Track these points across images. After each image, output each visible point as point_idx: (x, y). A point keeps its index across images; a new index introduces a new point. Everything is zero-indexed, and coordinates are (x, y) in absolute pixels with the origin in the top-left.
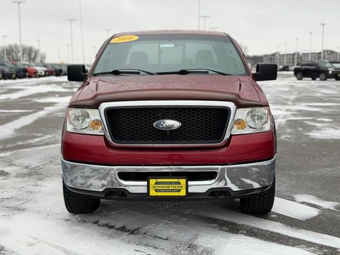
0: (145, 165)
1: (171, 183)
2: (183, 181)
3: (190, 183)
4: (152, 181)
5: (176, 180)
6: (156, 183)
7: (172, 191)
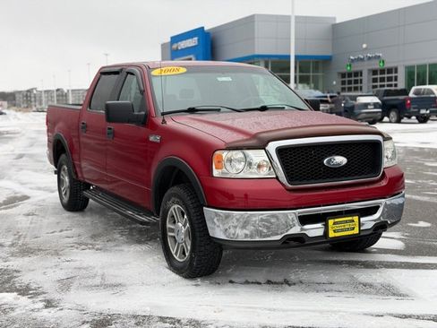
0: (324, 206)
1: (346, 222)
2: (356, 218)
3: (362, 219)
4: (331, 222)
5: (350, 218)
6: (334, 224)
7: (348, 229)
